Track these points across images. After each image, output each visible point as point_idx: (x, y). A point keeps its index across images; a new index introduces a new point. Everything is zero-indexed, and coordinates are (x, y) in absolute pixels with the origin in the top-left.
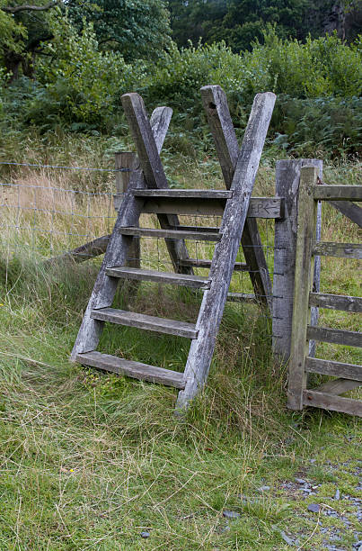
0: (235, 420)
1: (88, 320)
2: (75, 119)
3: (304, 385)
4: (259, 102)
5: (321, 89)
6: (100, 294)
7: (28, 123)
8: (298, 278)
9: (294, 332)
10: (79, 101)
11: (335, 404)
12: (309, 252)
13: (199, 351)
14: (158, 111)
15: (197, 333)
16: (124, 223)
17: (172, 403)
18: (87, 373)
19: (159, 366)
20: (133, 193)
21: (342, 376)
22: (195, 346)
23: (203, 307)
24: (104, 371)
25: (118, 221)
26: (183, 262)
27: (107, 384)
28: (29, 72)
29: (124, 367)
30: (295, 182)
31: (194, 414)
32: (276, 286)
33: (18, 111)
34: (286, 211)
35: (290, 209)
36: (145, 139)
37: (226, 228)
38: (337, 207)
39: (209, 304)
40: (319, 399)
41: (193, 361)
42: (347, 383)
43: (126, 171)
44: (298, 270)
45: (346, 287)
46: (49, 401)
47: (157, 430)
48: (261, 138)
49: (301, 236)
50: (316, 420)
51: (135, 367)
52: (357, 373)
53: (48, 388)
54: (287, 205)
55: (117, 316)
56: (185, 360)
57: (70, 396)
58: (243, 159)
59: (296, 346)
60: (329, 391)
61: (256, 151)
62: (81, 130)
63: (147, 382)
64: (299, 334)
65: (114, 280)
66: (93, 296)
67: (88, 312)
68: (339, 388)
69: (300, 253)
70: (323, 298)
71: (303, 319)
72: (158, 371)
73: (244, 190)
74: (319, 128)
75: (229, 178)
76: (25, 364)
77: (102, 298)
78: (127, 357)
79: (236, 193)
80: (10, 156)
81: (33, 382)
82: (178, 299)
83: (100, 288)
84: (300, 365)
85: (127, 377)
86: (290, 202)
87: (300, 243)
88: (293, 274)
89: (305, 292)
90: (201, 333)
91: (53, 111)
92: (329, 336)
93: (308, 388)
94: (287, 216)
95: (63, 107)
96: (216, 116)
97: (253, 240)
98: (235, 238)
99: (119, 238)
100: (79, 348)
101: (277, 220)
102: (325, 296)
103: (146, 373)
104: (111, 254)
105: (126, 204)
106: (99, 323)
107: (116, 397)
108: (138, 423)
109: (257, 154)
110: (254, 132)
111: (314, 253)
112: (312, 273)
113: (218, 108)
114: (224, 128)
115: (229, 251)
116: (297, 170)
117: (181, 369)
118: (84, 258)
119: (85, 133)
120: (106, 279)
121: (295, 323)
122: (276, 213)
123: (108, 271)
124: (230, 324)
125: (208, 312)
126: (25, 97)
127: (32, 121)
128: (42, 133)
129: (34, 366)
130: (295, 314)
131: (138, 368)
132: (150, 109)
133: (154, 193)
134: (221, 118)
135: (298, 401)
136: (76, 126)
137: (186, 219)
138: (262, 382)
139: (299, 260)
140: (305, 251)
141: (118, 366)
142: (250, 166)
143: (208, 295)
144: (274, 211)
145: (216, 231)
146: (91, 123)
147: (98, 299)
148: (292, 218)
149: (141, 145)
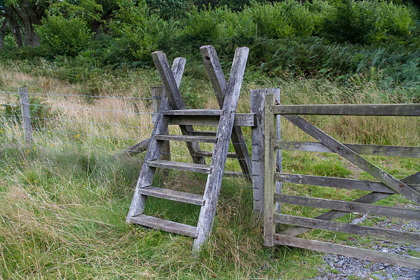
0: (231, 256)
1: (137, 195)
2: (134, 59)
3: (274, 230)
4: (238, 54)
5: (287, 32)
6: (144, 178)
7: (105, 63)
8: (266, 164)
9: (266, 197)
10: (136, 47)
11: (294, 242)
12: (273, 148)
13: (206, 213)
14: (177, 60)
15: (204, 202)
16: (158, 132)
17: (190, 247)
18: (137, 229)
19: (182, 223)
20: (163, 113)
21: (296, 224)
22: (203, 210)
23: (207, 185)
24: (148, 227)
25: (154, 131)
26: (197, 154)
27: (150, 236)
28: (106, 30)
29: (160, 225)
30: (262, 104)
31: (204, 253)
32: (254, 168)
33: (99, 56)
34: (258, 122)
35: (260, 120)
36: (168, 79)
37: (220, 134)
38: (289, 119)
39: (211, 183)
40: (283, 239)
41: (202, 220)
42: (301, 229)
43: (158, 98)
44: (267, 159)
45: (303, 161)
46: (113, 249)
47: (181, 265)
48: (240, 77)
49: (267, 137)
50: (283, 252)
51: (167, 225)
52: (305, 222)
53: (112, 240)
54: (258, 118)
55: (155, 192)
56: (197, 219)
57: (127, 245)
58: (229, 90)
59: (267, 206)
60: (289, 234)
61: (237, 84)
62: (139, 66)
63: (175, 234)
64: (269, 199)
65: (152, 169)
66: (140, 179)
67: (137, 190)
68: (296, 232)
69: (267, 148)
70: (283, 176)
71: (271, 190)
72: (181, 226)
73: (231, 109)
74: (287, 58)
75: (221, 101)
76: (97, 225)
77: (146, 181)
78: (162, 217)
79: (225, 112)
80: (94, 85)
81: (103, 237)
82: (194, 177)
83: (144, 173)
84: (270, 218)
85: (161, 231)
86: (260, 116)
87: (267, 142)
88: (264, 160)
89: (272, 173)
90: (207, 202)
91: (120, 55)
92: (288, 200)
93: (276, 233)
94: (258, 124)
95: (127, 52)
96: (210, 64)
97: (239, 140)
98: (227, 140)
99: (155, 142)
100: (132, 213)
101: (252, 127)
102: (284, 175)
103: (173, 228)
104: (150, 152)
105: (159, 119)
106: (144, 197)
107: (155, 244)
108: (168, 262)
109: (238, 87)
110: (235, 73)
111: (276, 148)
112: (276, 159)
113: (212, 59)
114: (216, 71)
115: (222, 149)
116: (263, 95)
117: (195, 224)
118: (136, 153)
119: (141, 68)
120: (147, 168)
121: (266, 192)
122: (251, 123)
123: (148, 163)
124: (226, 193)
125: (210, 188)
126: (104, 47)
127: (108, 62)
128: (114, 69)
129: (103, 227)
130: (266, 186)
131: (168, 225)
132: (171, 60)
133: (176, 112)
134: (213, 65)
135: (270, 241)
136: (135, 63)
137: (197, 128)
138: (247, 230)
139: (267, 153)
140: (270, 147)
141: (156, 224)
142: (234, 94)
143: (210, 177)
144: (250, 122)
145: (214, 134)
146: (144, 61)
147: (143, 181)
148: (262, 126)
149: (166, 83)
